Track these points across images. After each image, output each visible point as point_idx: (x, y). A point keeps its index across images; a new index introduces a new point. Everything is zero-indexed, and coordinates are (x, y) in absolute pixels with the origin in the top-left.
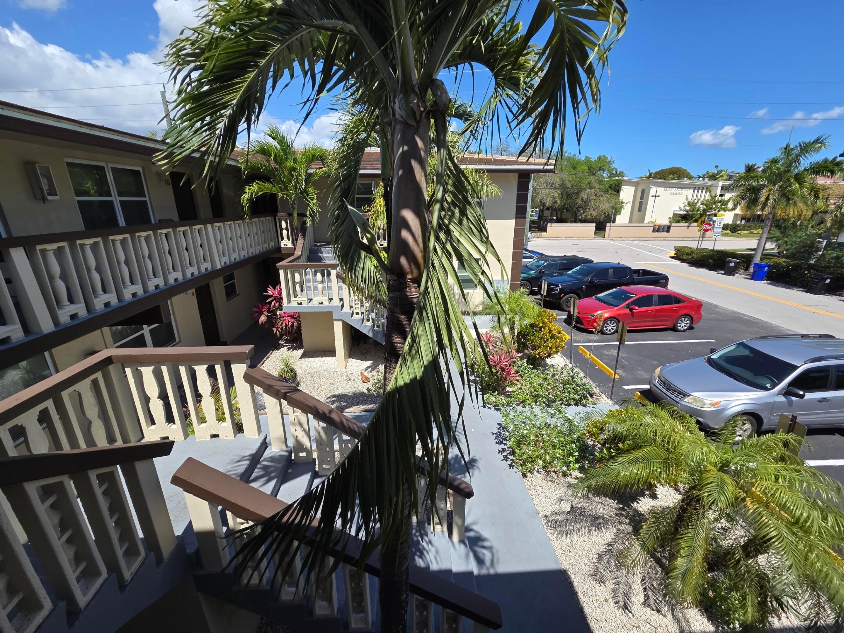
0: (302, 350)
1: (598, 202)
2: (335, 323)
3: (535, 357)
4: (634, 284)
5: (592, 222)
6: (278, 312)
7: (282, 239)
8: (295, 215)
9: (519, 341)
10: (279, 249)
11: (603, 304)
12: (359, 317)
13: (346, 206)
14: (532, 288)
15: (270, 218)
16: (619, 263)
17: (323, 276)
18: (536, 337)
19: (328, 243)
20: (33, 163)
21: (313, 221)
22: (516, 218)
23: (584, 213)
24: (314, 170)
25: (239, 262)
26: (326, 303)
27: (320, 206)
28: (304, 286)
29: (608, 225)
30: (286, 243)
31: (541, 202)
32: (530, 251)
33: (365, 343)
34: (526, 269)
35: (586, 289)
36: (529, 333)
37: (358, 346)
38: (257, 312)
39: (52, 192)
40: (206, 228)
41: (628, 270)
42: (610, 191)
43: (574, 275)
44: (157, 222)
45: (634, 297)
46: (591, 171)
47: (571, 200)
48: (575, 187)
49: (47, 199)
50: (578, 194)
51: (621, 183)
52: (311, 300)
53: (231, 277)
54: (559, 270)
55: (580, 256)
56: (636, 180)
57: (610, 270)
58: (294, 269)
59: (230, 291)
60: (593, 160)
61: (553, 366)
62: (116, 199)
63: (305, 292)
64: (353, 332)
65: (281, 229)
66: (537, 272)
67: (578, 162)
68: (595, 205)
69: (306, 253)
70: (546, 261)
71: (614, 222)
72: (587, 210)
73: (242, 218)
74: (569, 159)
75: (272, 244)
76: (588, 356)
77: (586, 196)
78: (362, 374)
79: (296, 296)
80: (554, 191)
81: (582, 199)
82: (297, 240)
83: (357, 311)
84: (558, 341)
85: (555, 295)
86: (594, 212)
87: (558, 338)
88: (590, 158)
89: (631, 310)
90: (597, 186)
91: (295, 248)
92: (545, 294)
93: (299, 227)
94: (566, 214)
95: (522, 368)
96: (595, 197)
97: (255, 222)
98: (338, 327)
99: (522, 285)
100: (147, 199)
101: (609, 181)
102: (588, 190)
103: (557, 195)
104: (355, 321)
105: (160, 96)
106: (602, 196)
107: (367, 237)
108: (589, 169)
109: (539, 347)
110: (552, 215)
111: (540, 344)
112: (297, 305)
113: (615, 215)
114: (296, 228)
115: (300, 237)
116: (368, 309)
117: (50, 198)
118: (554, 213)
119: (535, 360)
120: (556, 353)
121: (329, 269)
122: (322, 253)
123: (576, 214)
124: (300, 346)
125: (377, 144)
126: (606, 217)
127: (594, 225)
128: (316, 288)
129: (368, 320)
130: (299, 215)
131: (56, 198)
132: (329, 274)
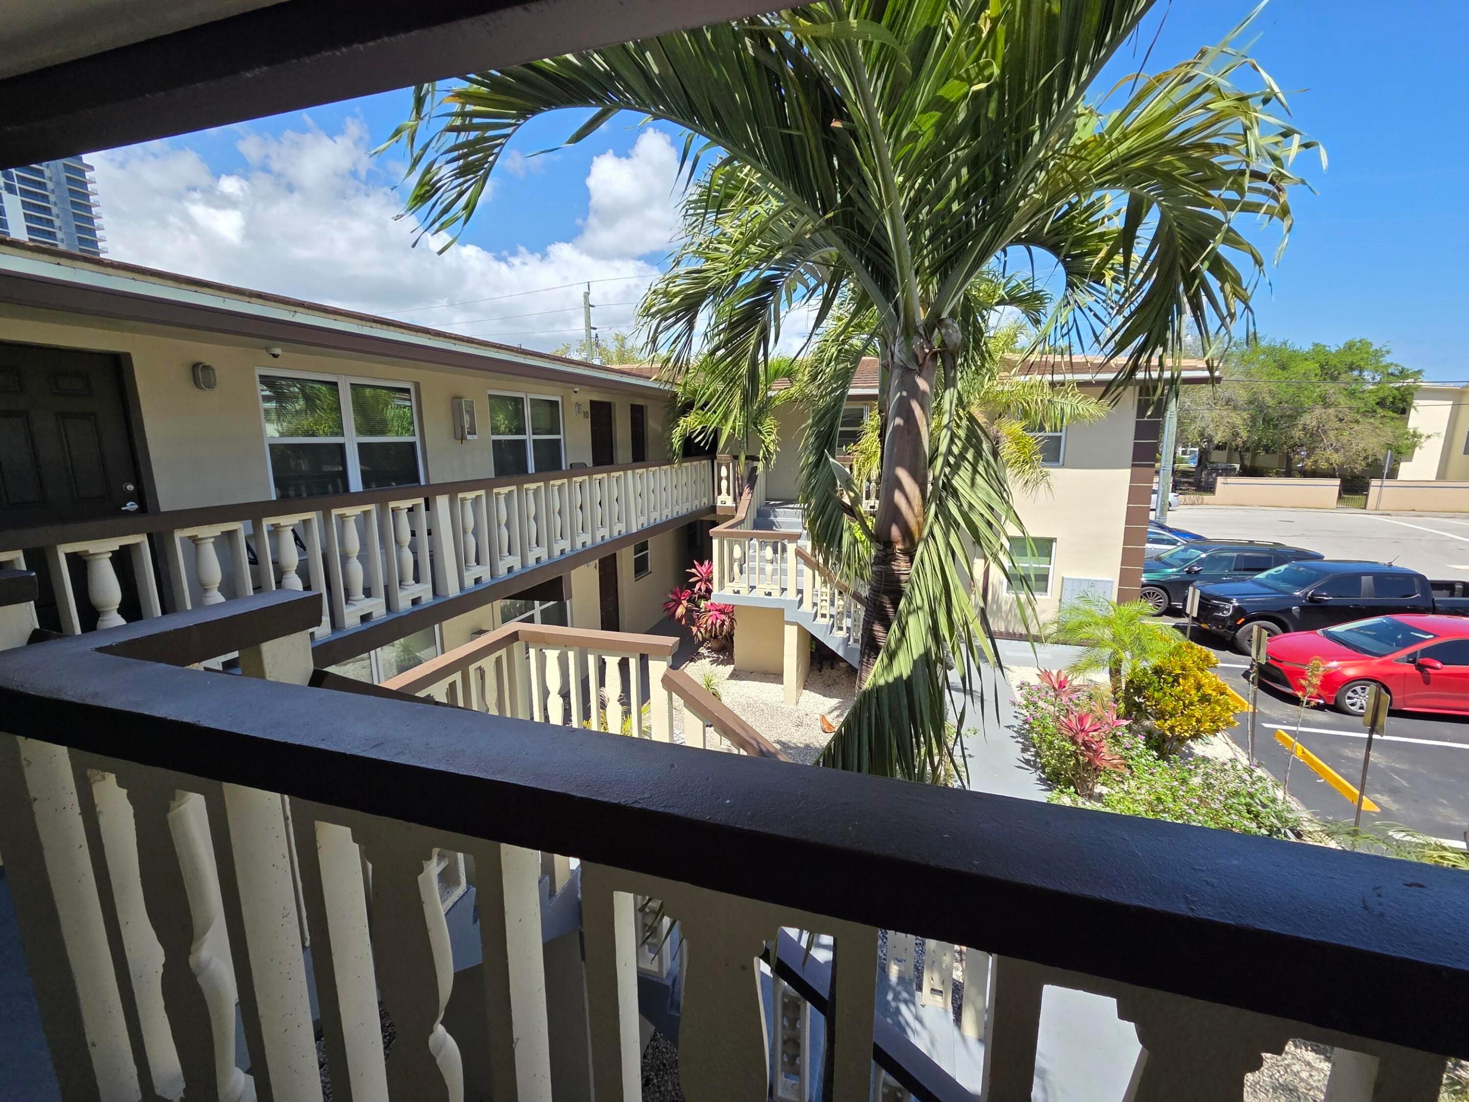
0: (732, 667)
1: (1346, 433)
2: (787, 627)
3: (1164, 735)
4: (1434, 611)
5: (1332, 476)
6: (703, 604)
7: (720, 493)
8: (743, 458)
9: (1128, 700)
10: (713, 509)
11: (1343, 647)
12: (826, 621)
13: (827, 459)
14: (1170, 601)
15: (706, 461)
16: (1390, 565)
17: (775, 551)
18: (1165, 693)
19: (787, 501)
20: (460, 398)
21: (766, 466)
22: (1133, 465)
23: (1308, 456)
24: (776, 392)
25: (659, 525)
26: (776, 594)
27: (779, 444)
28: (745, 565)
29: (1374, 482)
30: (725, 500)
31: (1202, 435)
32: (1171, 531)
33: (832, 668)
34: (1158, 563)
35: (1300, 613)
36: (1150, 684)
37: (820, 671)
38: (674, 600)
39: (472, 432)
40: (625, 475)
41: (1415, 580)
42: (1379, 410)
43: (1271, 583)
44: (569, 468)
45: (1430, 640)
46: (1328, 372)
47: (1277, 431)
48: (1286, 405)
49: (466, 439)
50: (1293, 418)
51: (1412, 394)
52: (753, 588)
53: (643, 547)
54: (1235, 570)
55: (1288, 545)
56: (1458, 387)
57: (1363, 578)
58: (735, 538)
59: (641, 567)
60: (1333, 351)
61: (1205, 759)
62: (529, 437)
63: (745, 576)
64: (814, 646)
65: (720, 479)
66: (1182, 570)
67: (1295, 356)
68: (1338, 440)
69: (753, 515)
70: (1204, 551)
71: (1393, 474)
72: (1318, 451)
73: (670, 462)
74: (1271, 351)
75: (705, 500)
76: (1299, 753)
77: (1314, 423)
78: (823, 718)
79: (732, 580)
80: (1233, 414)
81: (1304, 429)
82: (741, 495)
83: (824, 612)
84: (1219, 708)
85: (1223, 620)
86: (1335, 456)
87: (1217, 702)
88: (1325, 346)
89: (1421, 667)
90: (1343, 401)
91: (737, 507)
92: (1195, 615)
93: (746, 475)
94: (1263, 459)
95: (1133, 753)
96: (1338, 425)
97: (686, 468)
98: (791, 636)
99: (1145, 596)
100: (561, 437)
101: (1378, 390)
102: (1318, 411)
103: (1239, 422)
104: (819, 629)
105: (583, 298)
106: (1357, 422)
107: (849, 496)
108: (1322, 367)
109: (1172, 716)
110: (1230, 460)
111: (1174, 708)
112: (732, 594)
113: (1397, 462)
114: (742, 477)
115: (746, 490)
116: (841, 609)
117: (469, 437)
118: (1236, 456)
119: (1164, 741)
120: (1215, 732)
121: (786, 542)
122: (775, 517)
123: (1289, 460)
124: (730, 660)
125: (876, 352)
126: (1368, 465)
127: (1337, 482)
128: (762, 571)
129: (841, 629)
130: (747, 458)
131: (475, 437)
132: (784, 550)
